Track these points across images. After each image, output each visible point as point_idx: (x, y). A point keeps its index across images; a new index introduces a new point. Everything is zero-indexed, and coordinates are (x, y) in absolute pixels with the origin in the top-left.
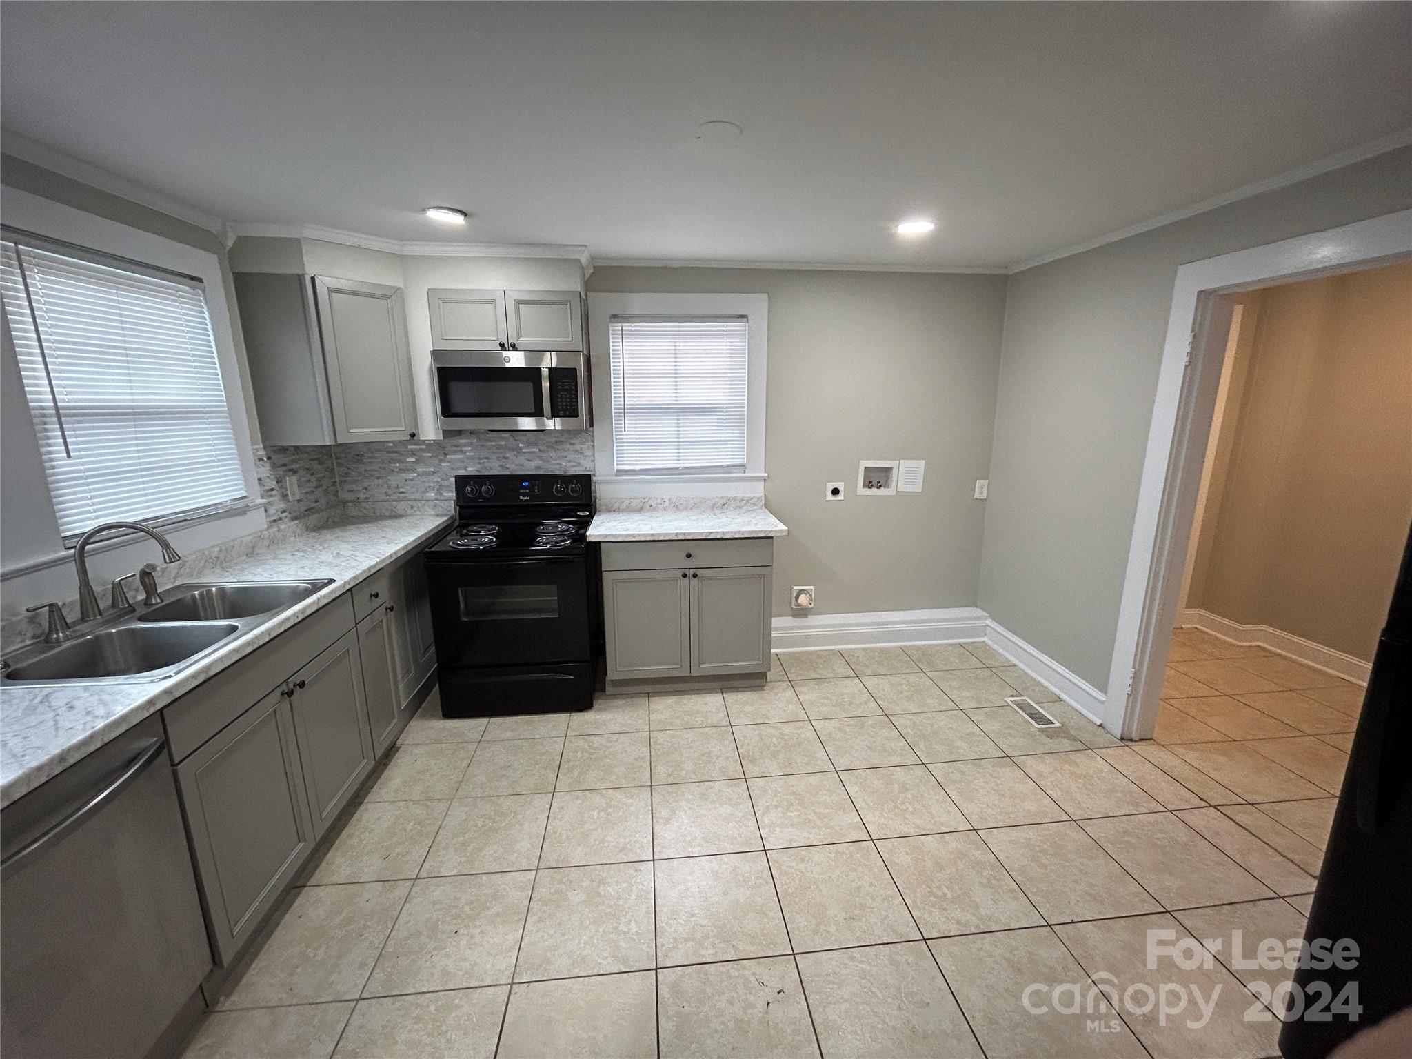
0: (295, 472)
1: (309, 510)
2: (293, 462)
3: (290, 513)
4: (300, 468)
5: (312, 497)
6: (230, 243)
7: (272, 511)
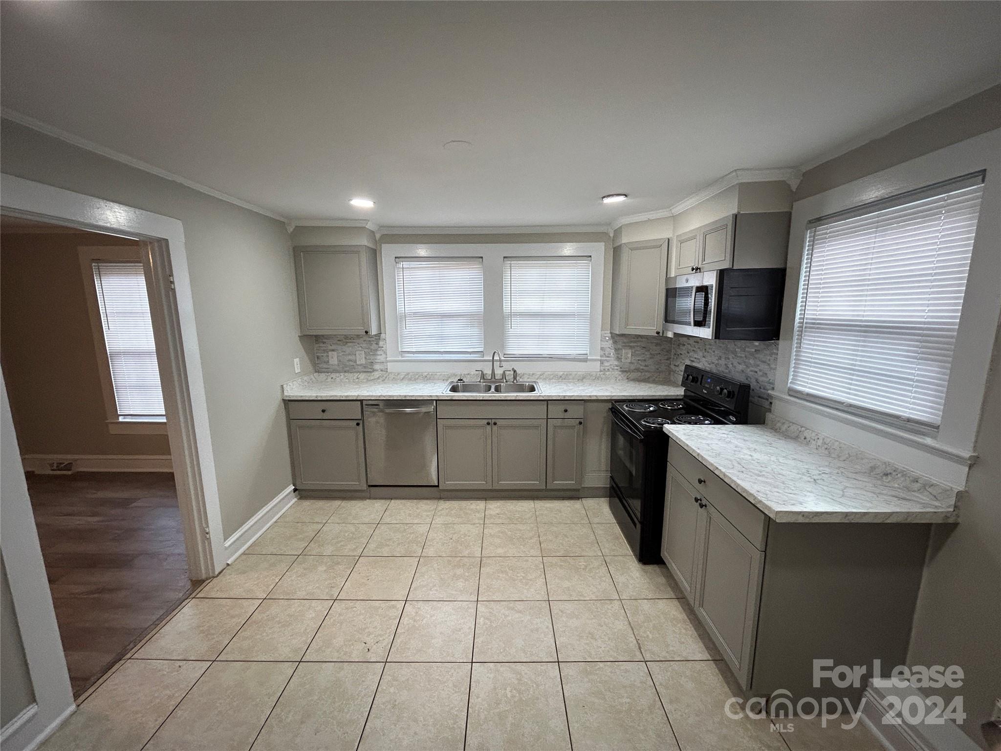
0: (631, 347)
1: (637, 370)
2: (631, 342)
3: (621, 368)
4: (637, 346)
5: (643, 364)
6: (612, 235)
7: (606, 364)
